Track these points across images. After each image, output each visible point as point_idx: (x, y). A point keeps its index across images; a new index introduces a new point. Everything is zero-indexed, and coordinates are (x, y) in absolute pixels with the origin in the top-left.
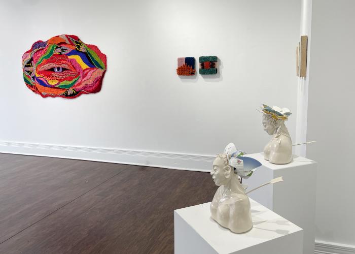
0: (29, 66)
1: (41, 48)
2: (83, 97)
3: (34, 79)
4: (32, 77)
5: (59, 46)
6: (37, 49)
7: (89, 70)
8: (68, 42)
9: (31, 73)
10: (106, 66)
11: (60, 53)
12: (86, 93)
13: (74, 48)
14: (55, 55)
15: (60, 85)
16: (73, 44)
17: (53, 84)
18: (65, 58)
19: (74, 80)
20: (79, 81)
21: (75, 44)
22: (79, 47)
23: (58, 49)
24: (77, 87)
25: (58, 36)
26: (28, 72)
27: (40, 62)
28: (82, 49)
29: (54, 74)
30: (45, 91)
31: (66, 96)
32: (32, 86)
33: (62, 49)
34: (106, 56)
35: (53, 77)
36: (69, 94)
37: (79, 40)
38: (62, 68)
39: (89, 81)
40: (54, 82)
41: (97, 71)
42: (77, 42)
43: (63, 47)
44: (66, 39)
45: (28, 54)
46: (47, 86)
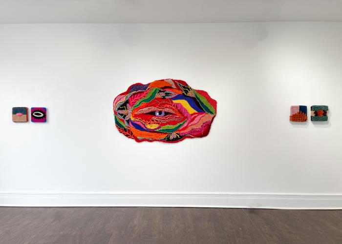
0: (124, 109)
1: (140, 91)
2: (187, 142)
3: (128, 123)
4: (127, 121)
5: (162, 90)
6: (134, 92)
7: (196, 115)
8: (174, 86)
9: (125, 116)
10: (216, 112)
11: (164, 97)
12: (192, 138)
13: (180, 93)
14: (158, 99)
15: (162, 129)
16: (179, 89)
17: (152, 128)
18: (169, 102)
19: (178, 124)
20: (185, 125)
21: (182, 89)
22: (187, 92)
23: (161, 93)
25: (163, 80)
26: (122, 115)
27: (138, 106)
28: (190, 94)
29: (154, 118)
30: (141, 135)
31: (168, 140)
32: (125, 130)
33: (166, 94)
34: (216, 101)
35: (153, 121)
36: (171, 138)
37: (187, 85)
38: (165, 112)
39: (196, 125)
40: (153, 126)
41: (207, 115)
42: (184, 87)
43: (167, 91)
44: (172, 83)
45: (123, 96)
46: (144, 130)
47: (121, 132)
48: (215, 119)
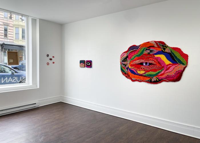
0: (125, 61)
1: (135, 50)
2: (164, 84)
3: (127, 69)
4: (126, 68)
5: (148, 49)
6: (131, 51)
8: (156, 46)
9: (126, 65)
10: (187, 64)
11: (149, 53)
12: (167, 81)
13: (160, 50)
14: (145, 54)
15: (146, 74)
16: (159, 47)
17: (141, 73)
18: (152, 56)
19: (158, 71)
20: (162, 72)
21: (161, 47)
22: (164, 49)
23: (147, 51)
24: (160, 77)
25: (149, 42)
26: (124, 64)
27: (133, 59)
28: (167, 51)
30: (134, 77)
31: (150, 82)
32: (125, 73)
33: (150, 51)
34: (188, 55)
35: (141, 68)
36: (153, 80)
37: (165, 44)
38: (149, 63)
39: (171, 73)
40: (142, 72)
41: (179, 66)
42: (163, 46)
43: (151, 49)
44: (155, 44)
45: (125, 53)
46: (136, 74)
47: (123, 75)
48: (186, 69)
